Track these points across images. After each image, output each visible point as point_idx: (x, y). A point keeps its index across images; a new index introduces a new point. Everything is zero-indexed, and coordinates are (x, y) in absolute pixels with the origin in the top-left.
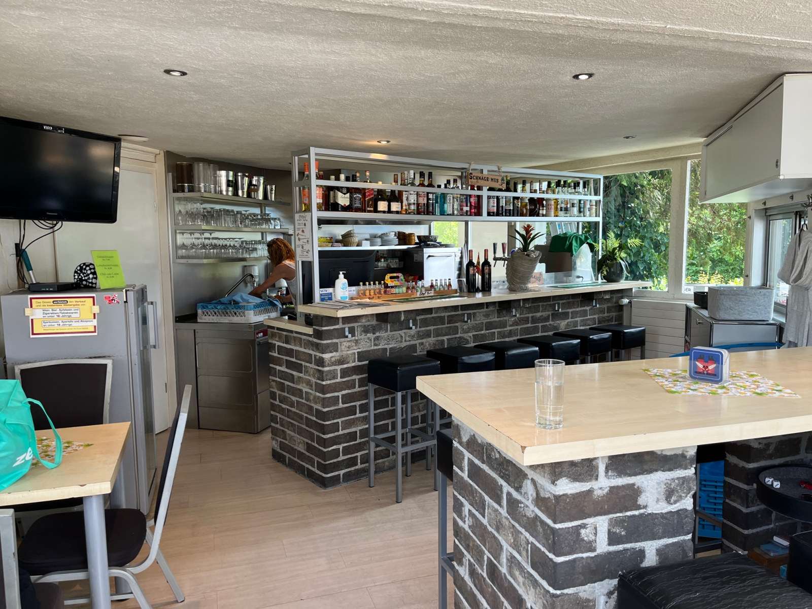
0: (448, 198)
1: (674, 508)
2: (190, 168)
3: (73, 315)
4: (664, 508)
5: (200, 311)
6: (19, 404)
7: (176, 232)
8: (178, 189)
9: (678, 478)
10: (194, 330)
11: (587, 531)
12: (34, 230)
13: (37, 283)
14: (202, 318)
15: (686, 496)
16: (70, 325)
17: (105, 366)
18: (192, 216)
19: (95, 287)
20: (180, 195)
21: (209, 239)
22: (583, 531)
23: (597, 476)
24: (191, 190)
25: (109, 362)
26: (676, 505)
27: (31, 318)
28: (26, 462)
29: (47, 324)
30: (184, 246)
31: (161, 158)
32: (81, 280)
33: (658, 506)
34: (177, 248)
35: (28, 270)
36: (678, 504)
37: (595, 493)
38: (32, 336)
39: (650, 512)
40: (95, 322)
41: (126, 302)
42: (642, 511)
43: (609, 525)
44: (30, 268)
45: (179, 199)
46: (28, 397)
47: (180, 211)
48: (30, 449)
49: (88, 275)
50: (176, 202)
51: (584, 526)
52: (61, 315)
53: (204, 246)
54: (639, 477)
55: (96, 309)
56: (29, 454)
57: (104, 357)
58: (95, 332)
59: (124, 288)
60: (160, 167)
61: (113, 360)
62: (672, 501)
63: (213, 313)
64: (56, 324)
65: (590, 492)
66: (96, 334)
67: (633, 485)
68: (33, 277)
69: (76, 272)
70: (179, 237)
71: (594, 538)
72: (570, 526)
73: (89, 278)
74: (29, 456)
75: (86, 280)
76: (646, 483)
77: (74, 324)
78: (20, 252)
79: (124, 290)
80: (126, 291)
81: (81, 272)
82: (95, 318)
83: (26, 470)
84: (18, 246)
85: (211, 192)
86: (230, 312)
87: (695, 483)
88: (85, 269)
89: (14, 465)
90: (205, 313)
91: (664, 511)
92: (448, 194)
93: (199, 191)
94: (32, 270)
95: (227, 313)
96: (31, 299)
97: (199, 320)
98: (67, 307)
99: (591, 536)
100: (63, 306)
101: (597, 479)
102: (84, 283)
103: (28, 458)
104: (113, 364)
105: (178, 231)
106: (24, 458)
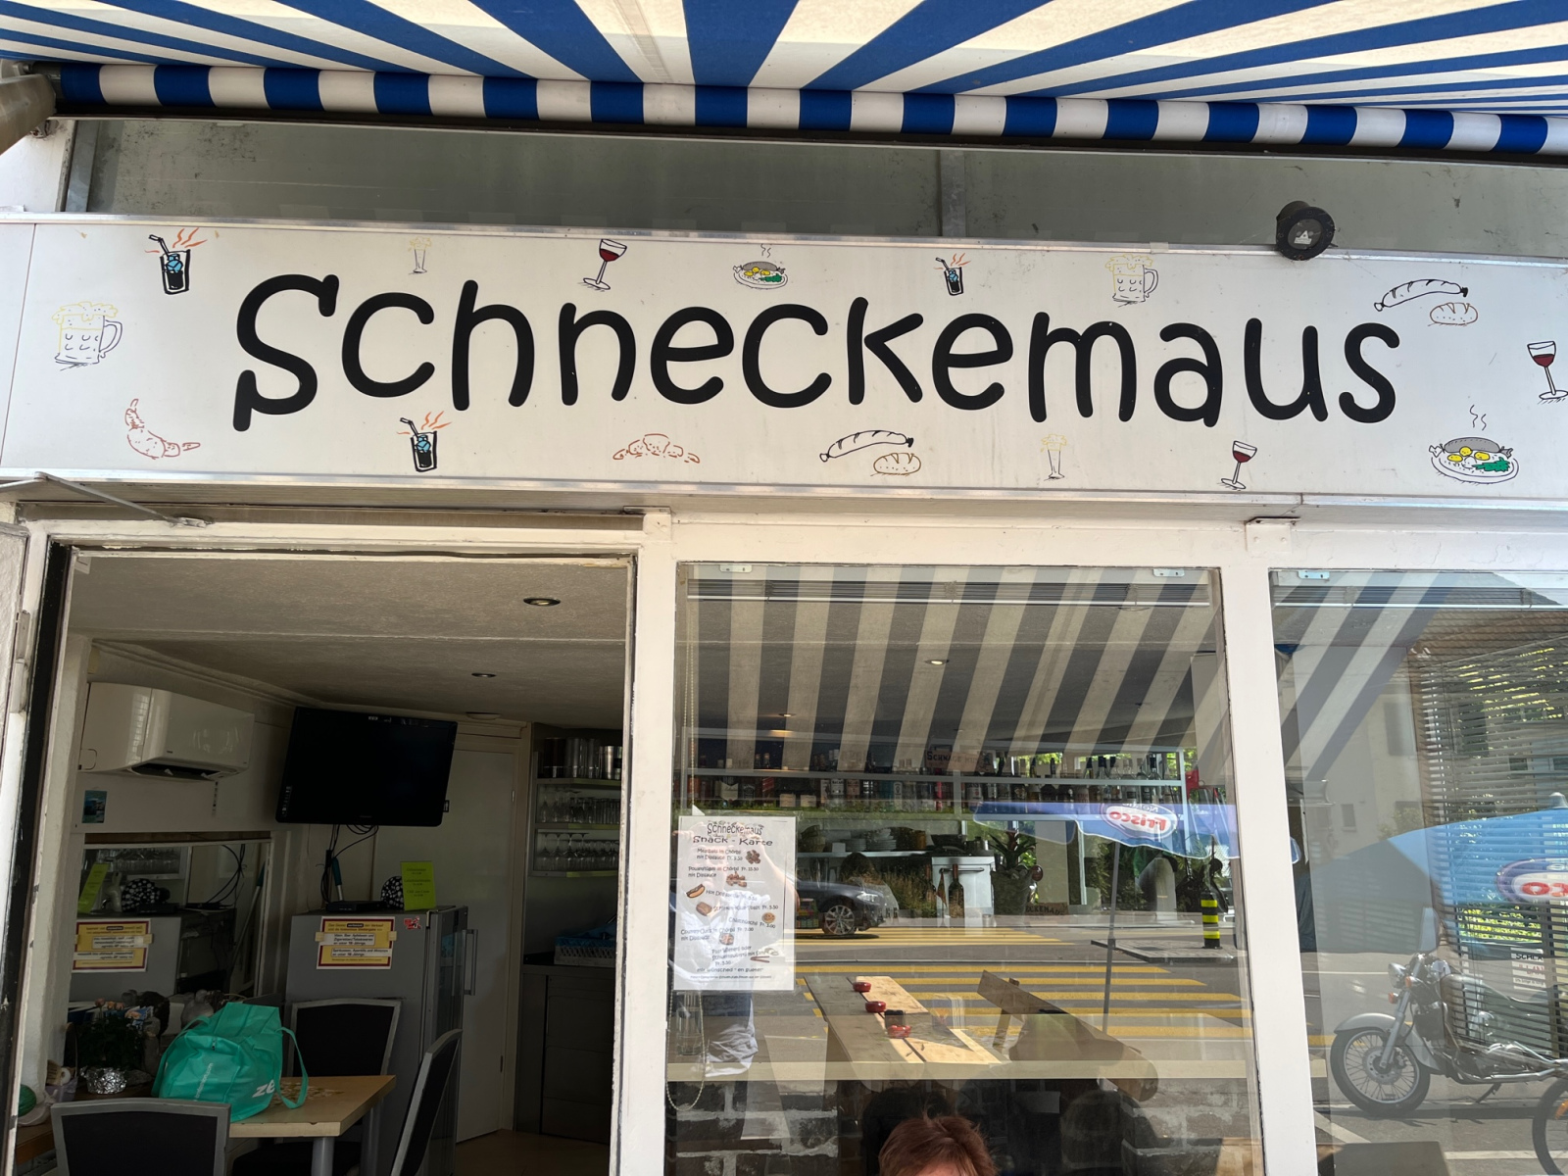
0: (895, 787)
1: (811, 1152)
2: (563, 744)
3: (367, 943)
4: (799, 1152)
5: (558, 948)
6: (272, 1032)
7: (536, 832)
8: (544, 773)
9: (816, 1119)
10: (547, 977)
11: (712, 1164)
12: (347, 834)
13: (343, 901)
14: (561, 959)
15: (826, 1140)
16: (362, 955)
17: (392, 1009)
18: (560, 809)
19: (402, 909)
20: (546, 781)
21: (580, 841)
22: (707, 1164)
23: (723, 1106)
24: (561, 774)
25: (397, 1005)
26: (812, 1150)
27: (321, 944)
28: (266, 1095)
29: (337, 953)
30: (545, 852)
31: (528, 732)
32: (388, 898)
33: (793, 1147)
34: (536, 854)
35: (337, 885)
36: (816, 1149)
37: (721, 1124)
38: (318, 968)
39: (785, 1153)
40: (390, 952)
41: (428, 928)
42: (775, 1151)
43: (738, 1162)
44: (339, 882)
45: (546, 786)
46: (283, 1025)
47: (545, 803)
48: (272, 1081)
49: (397, 892)
50: (542, 789)
51: (708, 1159)
52: (354, 942)
53: (570, 853)
54: (771, 1113)
55: (393, 936)
56: (270, 1087)
57: (394, 998)
58: (388, 965)
59: (427, 910)
60: (525, 745)
61: (402, 1003)
62: (809, 1144)
63: (575, 952)
64: (347, 953)
65: (716, 1122)
66: (389, 968)
67: (765, 1120)
68: (340, 894)
69: (384, 888)
70: (541, 839)
71: (719, 1173)
72: (693, 1156)
73: (397, 897)
74: (270, 1088)
75: (393, 899)
76: (777, 1119)
77: (367, 954)
78: (331, 861)
79: (428, 913)
80: (430, 913)
81: (390, 888)
82: (390, 947)
83: (265, 1105)
84: (329, 853)
85: (587, 777)
86: (597, 951)
87: (837, 1126)
88: (394, 885)
89: (254, 1096)
90: (565, 951)
91: (801, 1154)
92: (894, 781)
93: (571, 776)
94: (340, 883)
95: (593, 952)
96: (325, 920)
97: (556, 962)
98: (362, 933)
99: (716, 1170)
100: (358, 932)
101: (723, 1110)
102: (391, 902)
103: (269, 1091)
104: (402, 1008)
105: (539, 831)
106: (265, 1090)
